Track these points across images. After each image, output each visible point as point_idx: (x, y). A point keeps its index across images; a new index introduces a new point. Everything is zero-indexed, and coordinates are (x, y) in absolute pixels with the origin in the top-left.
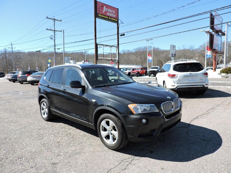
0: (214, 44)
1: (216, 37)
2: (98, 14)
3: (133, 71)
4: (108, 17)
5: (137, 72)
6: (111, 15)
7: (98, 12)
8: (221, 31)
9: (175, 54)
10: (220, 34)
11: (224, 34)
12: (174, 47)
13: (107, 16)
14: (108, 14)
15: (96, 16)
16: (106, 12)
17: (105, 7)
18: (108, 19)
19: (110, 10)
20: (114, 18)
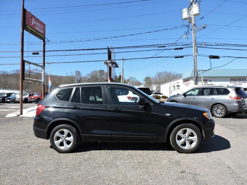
0: (112, 76)
1: (113, 68)
2: (27, 25)
3: (31, 97)
4: (37, 31)
5: (37, 98)
6: (39, 30)
7: (27, 23)
8: (115, 63)
9: (80, 80)
10: (114, 65)
11: (117, 66)
12: (78, 73)
13: (35, 30)
14: (36, 28)
15: (25, 27)
16: (35, 25)
17: (33, 19)
18: (36, 33)
19: (38, 24)
20: (41, 34)
